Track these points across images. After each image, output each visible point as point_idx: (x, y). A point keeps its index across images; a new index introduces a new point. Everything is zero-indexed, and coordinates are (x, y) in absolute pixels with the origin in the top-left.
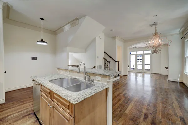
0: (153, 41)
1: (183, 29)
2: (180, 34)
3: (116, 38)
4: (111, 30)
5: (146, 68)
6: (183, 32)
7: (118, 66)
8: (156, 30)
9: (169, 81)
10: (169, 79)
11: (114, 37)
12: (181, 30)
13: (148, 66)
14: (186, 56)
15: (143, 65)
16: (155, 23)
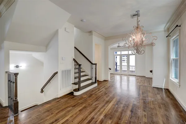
0: (134, 37)
1: (168, 25)
2: (165, 31)
3: (93, 34)
4: (82, 20)
5: (131, 70)
6: (168, 29)
7: (95, 70)
8: (138, 22)
9: (153, 87)
10: (154, 85)
11: (90, 32)
12: (166, 27)
13: (133, 67)
14: (172, 58)
15: (128, 66)
16: (137, 13)
